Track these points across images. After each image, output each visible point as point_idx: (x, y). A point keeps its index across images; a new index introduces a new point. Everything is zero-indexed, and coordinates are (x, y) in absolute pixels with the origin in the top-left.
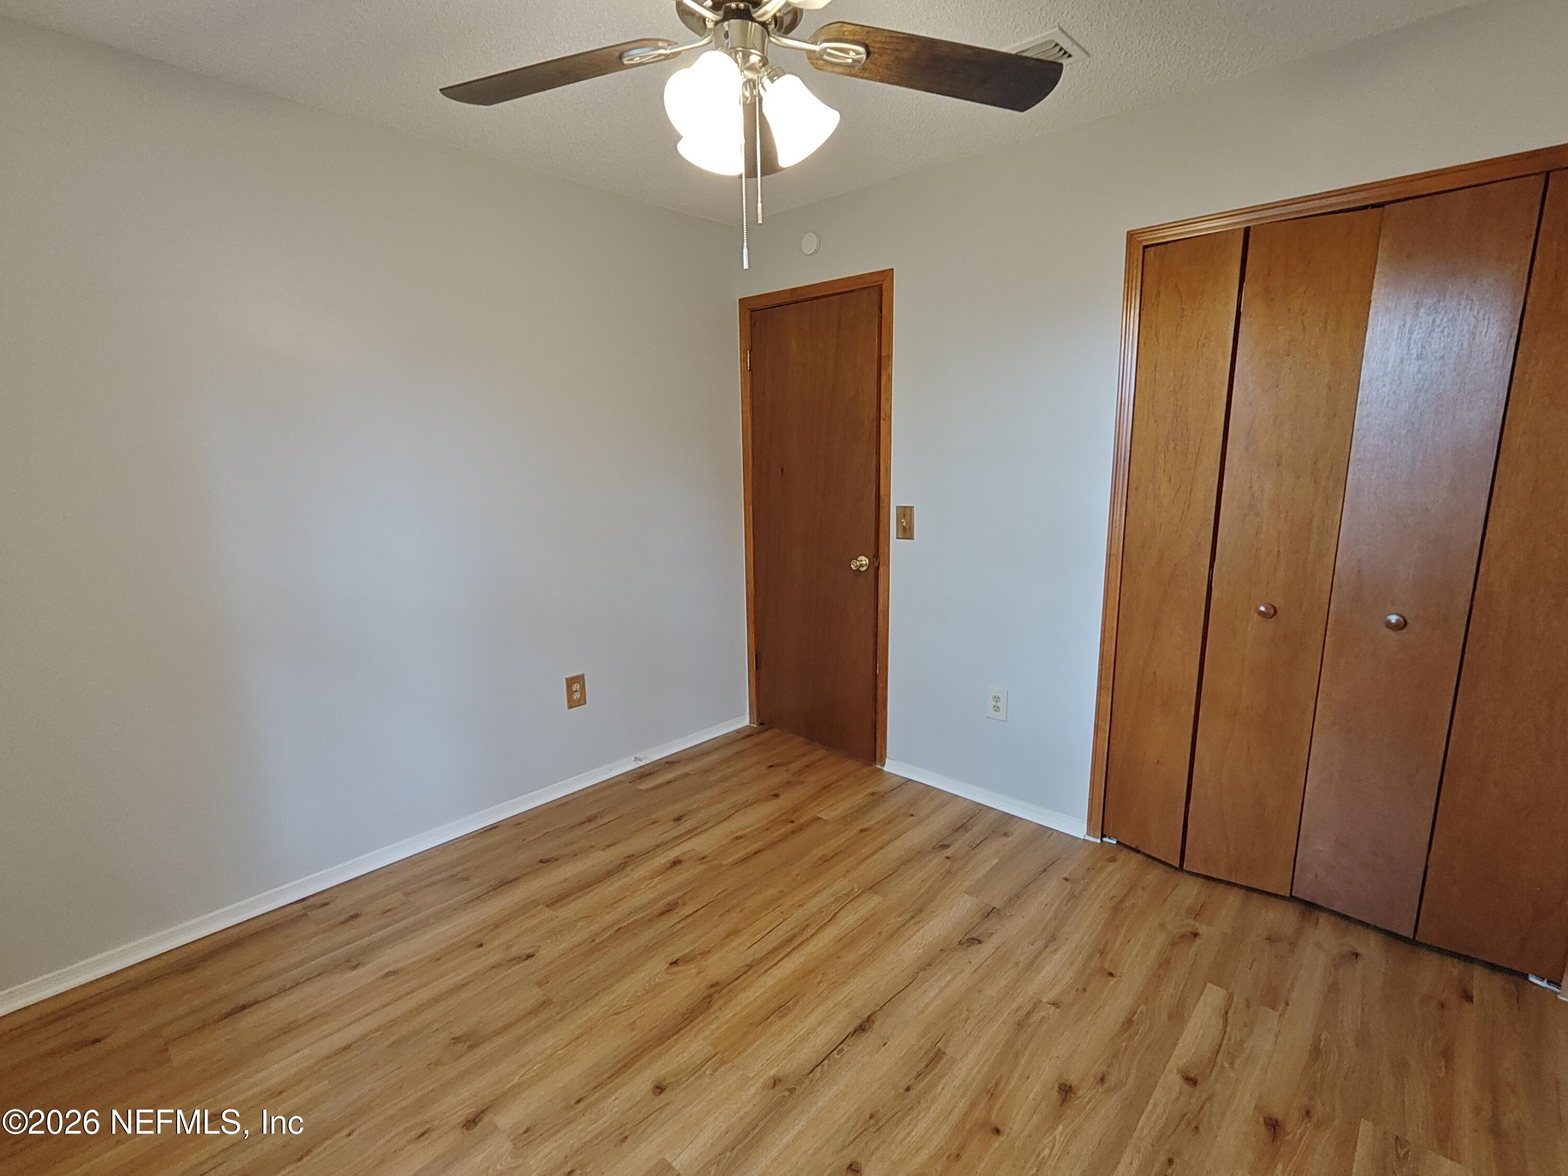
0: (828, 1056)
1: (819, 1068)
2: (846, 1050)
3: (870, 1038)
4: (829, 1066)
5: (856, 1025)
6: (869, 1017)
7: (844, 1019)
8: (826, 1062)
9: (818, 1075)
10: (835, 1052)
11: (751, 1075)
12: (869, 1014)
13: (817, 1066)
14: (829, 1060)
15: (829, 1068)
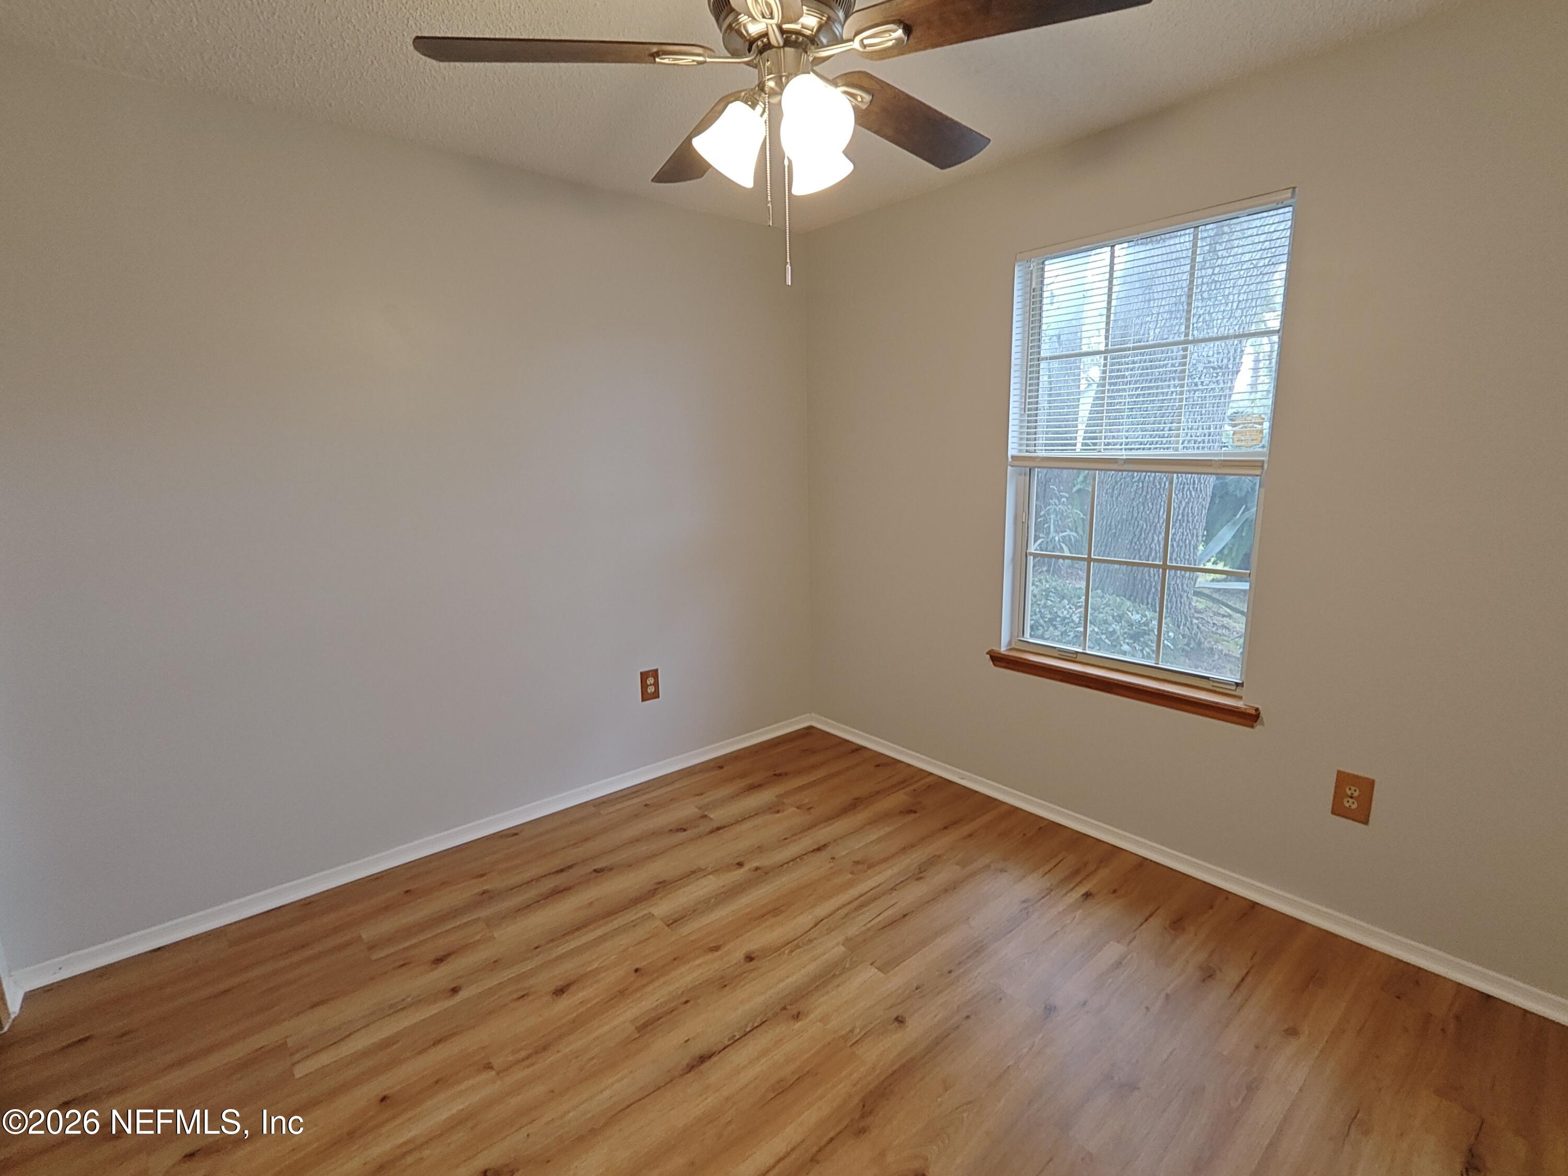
0: (745, 1035)
1: (756, 1025)
2: (727, 1039)
3: (697, 1048)
4: (746, 1026)
5: (708, 1063)
6: (690, 1071)
7: (715, 1072)
8: (748, 1030)
9: (758, 1019)
10: (736, 1038)
11: (819, 1024)
12: (689, 1075)
13: (757, 1027)
14: (745, 1031)
15: (748, 1023)
